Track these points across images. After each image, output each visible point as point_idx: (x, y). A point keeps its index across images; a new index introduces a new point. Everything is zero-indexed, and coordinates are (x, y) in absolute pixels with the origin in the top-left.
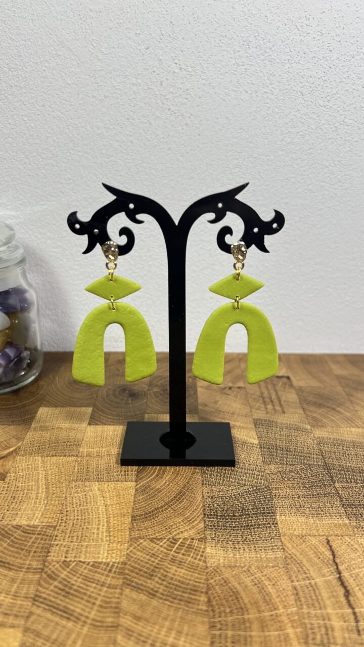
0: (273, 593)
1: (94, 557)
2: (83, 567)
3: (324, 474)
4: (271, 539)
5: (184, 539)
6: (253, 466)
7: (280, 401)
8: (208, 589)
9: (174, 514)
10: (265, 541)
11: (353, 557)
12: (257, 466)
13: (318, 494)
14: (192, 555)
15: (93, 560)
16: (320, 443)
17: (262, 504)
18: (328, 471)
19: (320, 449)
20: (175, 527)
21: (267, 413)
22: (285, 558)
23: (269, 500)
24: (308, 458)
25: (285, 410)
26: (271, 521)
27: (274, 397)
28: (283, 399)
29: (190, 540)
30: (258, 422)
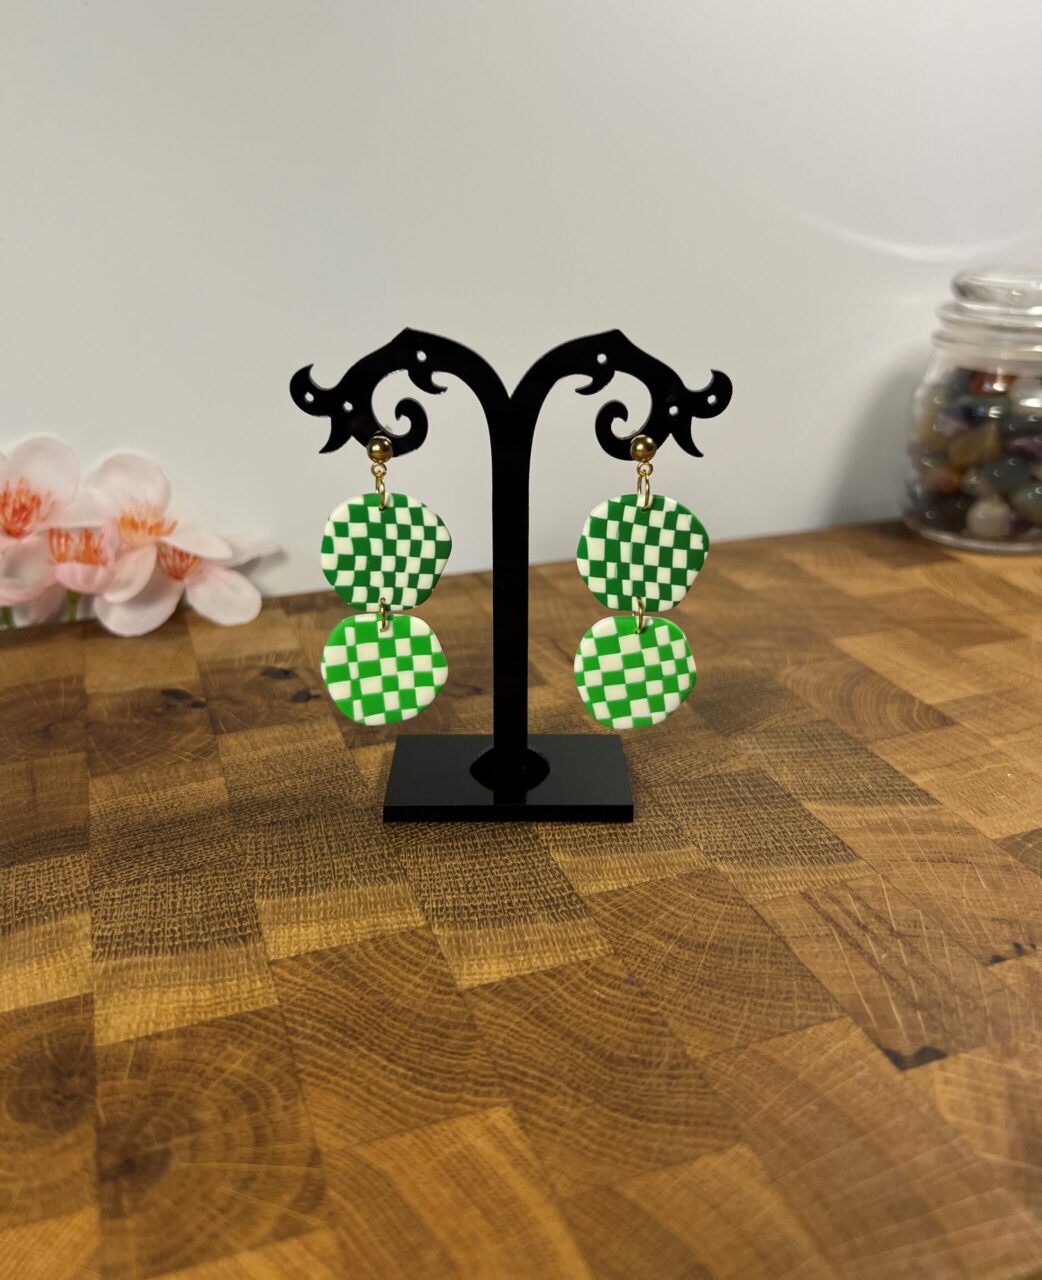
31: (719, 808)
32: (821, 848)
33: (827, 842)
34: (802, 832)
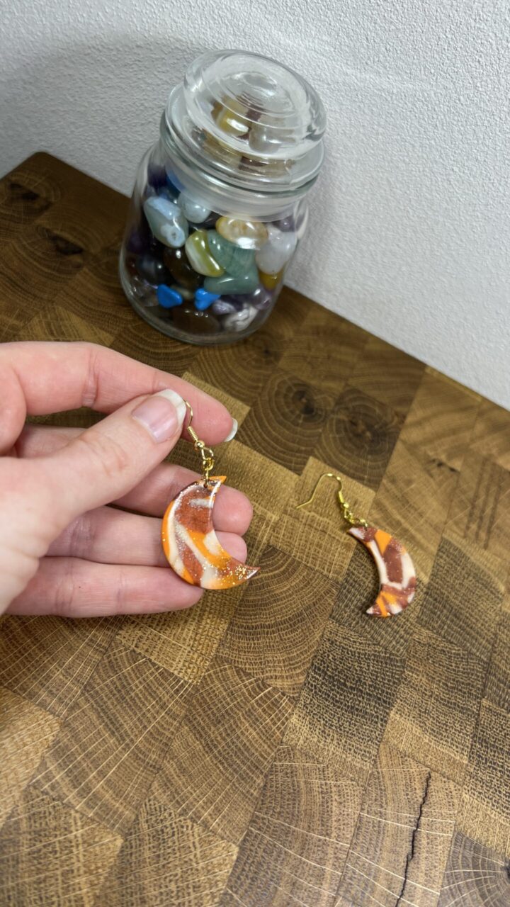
0: (333, 814)
1: (167, 664)
2: (150, 671)
3: (478, 676)
4: (368, 741)
5: (274, 688)
6: (402, 619)
7: (492, 523)
8: (271, 771)
9: (278, 646)
10: (361, 740)
11: (443, 814)
12: (408, 620)
13: (455, 704)
14: (273, 716)
15: (165, 666)
16: (501, 624)
17: (384, 683)
18: (485, 675)
19: (495, 634)
20: (272, 665)
21: (465, 537)
22: (370, 776)
23: (394, 683)
24: (474, 641)
25: (490, 544)
26: (381, 715)
27: (488, 511)
28: (498, 521)
29: (280, 693)
30: (446, 546)
31: (467, 618)
32: (451, 556)
33: (444, 556)
34: (448, 571)
